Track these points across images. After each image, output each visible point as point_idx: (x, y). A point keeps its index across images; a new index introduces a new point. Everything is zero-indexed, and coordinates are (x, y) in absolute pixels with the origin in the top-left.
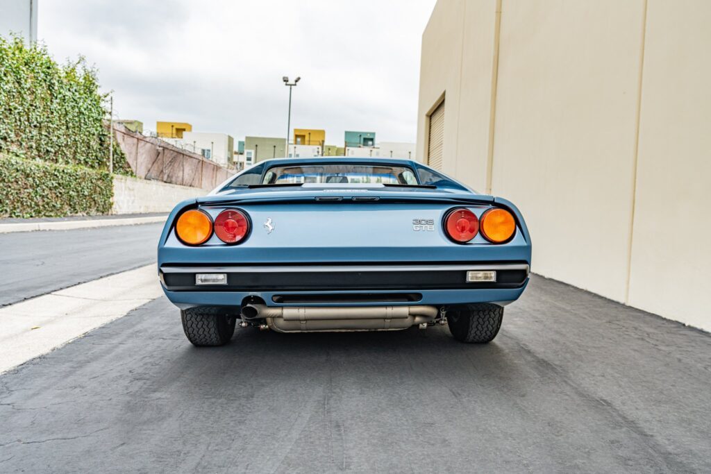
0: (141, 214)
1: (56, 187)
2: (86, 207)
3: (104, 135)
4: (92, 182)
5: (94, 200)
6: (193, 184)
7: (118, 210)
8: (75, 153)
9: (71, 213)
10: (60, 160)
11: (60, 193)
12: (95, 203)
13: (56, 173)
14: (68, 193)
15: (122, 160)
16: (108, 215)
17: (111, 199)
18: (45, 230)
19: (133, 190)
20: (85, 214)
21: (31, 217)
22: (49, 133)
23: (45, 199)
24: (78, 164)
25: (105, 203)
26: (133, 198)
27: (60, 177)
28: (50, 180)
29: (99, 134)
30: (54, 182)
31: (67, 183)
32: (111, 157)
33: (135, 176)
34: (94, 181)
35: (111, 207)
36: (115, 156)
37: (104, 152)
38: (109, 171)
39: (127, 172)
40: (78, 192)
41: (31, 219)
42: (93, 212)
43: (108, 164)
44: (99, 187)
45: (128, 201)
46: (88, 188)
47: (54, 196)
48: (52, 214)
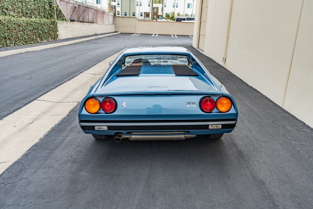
0: (71, 38)
1: (32, 29)
2: (47, 38)
3: (51, 2)
5: (50, 34)
6: (93, 21)
7: (61, 37)
8: (39, 12)
9: (40, 41)
10: (33, 17)
11: (35, 32)
12: (51, 35)
13: (32, 23)
14: (38, 32)
15: (60, 13)
16: (57, 40)
17: (57, 33)
18: (30, 52)
19: (67, 27)
20: (47, 41)
21: (24, 44)
22: (26, 4)
23: (29, 36)
24: (41, 17)
25: (55, 35)
26: (67, 31)
27: (34, 25)
28: (30, 27)
29: (49, 2)
30: (31, 28)
31: (37, 27)
32: (55, 13)
33: (67, 21)
34: (49, 25)
35: (58, 37)
36: (57, 12)
37: (52, 11)
38: (55, 20)
39: (63, 19)
40: (42, 31)
41: (23, 46)
42: (50, 40)
43: (54, 16)
44: (52, 28)
45: (65, 33)
46: (46, 29)
47: (32, 34)
48: (33, 43)
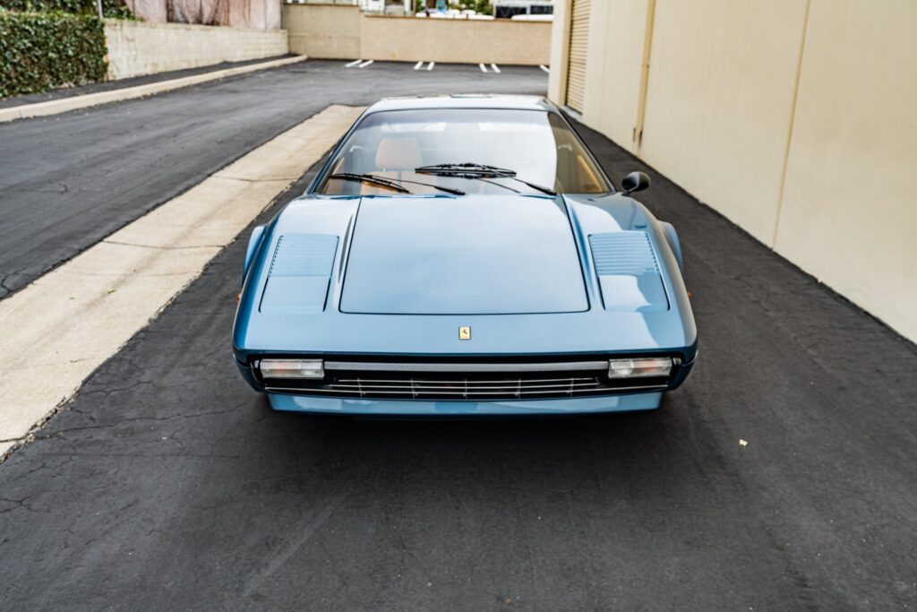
0: (147, 76)
1: (29, 47)
2: (72, 74)
4: (76, 36)
5: (82, 63)
6: (217, 19)
7: (115, 73)
9: (54, 84)
10: (30, 5)
11: (37, 57)
12: (84, 67)
13: (27, 27)
14: (47, 55)
16: (102, 82)
17: (104, 57)
19: (133, 40)
20: (72, 85)
21: (4, 96)
23: (19, 69)
24: (53, 8)
25: (97, 66)
26: (134, 53)
27: (33, 33)
28: (21, 39)
30: (26, 41)
31: (43, 40)
33: (134, 18)
34: (79, 33)
35: (106, 71)
38: (97, 14)
39: (122, 13)
40: (59, 52)
41: (5, 99)
42: (83, 81)
43: (95, 3)
45: (128, 58)
46: (71, 45)
47: (29, 62)
48: (30, 89)
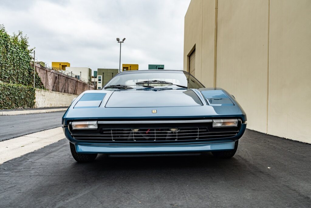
0: (48, 107)
1: (9, 94)
2: (22, 104)
3: (31, 69)
4: (25, 92)
5: (26, 101)
7: (37, 106)
8: (18, 78)
9: (16, 107)
10: (11, 82)
11: (11, 98)
12: (27, 102)
13: (9, 88)
14: (15, 97)
15: (39, 81)
16: (33, 108)
17: (34, 100)
18: (5, 115)
19: (45, 96)
20: (22, 108)
22: (6, 69)
23: (4, 101)
24: (19, 83)
25: (31, 103)
26: (44, 100)
27: (11, 90)
28: (7, 91)
29: (28, 69)
30: (8, 92)
31: (14, 92)
32: (34, 80)
33: (45, 89)
34: (26, 91)
35: (34, 105)
36: (36, 79)
37: (31, 78)
38: (33, 86)
39: (41, 87)
40: (19, 97)
42: (26, 107)
43: (33, 83)
44: (29, 94)
45: (42, 101)
46: (23, 95)
47: (8, 99)
48: (7, 108)
